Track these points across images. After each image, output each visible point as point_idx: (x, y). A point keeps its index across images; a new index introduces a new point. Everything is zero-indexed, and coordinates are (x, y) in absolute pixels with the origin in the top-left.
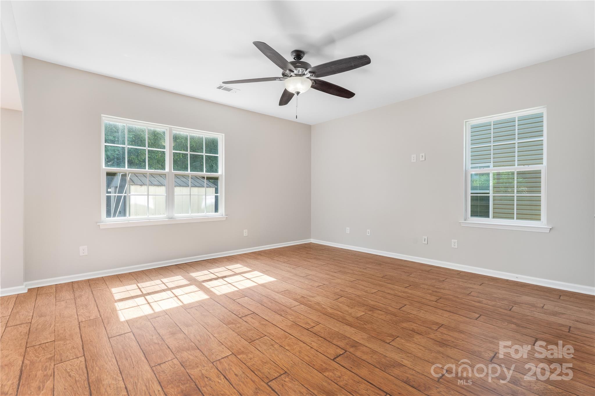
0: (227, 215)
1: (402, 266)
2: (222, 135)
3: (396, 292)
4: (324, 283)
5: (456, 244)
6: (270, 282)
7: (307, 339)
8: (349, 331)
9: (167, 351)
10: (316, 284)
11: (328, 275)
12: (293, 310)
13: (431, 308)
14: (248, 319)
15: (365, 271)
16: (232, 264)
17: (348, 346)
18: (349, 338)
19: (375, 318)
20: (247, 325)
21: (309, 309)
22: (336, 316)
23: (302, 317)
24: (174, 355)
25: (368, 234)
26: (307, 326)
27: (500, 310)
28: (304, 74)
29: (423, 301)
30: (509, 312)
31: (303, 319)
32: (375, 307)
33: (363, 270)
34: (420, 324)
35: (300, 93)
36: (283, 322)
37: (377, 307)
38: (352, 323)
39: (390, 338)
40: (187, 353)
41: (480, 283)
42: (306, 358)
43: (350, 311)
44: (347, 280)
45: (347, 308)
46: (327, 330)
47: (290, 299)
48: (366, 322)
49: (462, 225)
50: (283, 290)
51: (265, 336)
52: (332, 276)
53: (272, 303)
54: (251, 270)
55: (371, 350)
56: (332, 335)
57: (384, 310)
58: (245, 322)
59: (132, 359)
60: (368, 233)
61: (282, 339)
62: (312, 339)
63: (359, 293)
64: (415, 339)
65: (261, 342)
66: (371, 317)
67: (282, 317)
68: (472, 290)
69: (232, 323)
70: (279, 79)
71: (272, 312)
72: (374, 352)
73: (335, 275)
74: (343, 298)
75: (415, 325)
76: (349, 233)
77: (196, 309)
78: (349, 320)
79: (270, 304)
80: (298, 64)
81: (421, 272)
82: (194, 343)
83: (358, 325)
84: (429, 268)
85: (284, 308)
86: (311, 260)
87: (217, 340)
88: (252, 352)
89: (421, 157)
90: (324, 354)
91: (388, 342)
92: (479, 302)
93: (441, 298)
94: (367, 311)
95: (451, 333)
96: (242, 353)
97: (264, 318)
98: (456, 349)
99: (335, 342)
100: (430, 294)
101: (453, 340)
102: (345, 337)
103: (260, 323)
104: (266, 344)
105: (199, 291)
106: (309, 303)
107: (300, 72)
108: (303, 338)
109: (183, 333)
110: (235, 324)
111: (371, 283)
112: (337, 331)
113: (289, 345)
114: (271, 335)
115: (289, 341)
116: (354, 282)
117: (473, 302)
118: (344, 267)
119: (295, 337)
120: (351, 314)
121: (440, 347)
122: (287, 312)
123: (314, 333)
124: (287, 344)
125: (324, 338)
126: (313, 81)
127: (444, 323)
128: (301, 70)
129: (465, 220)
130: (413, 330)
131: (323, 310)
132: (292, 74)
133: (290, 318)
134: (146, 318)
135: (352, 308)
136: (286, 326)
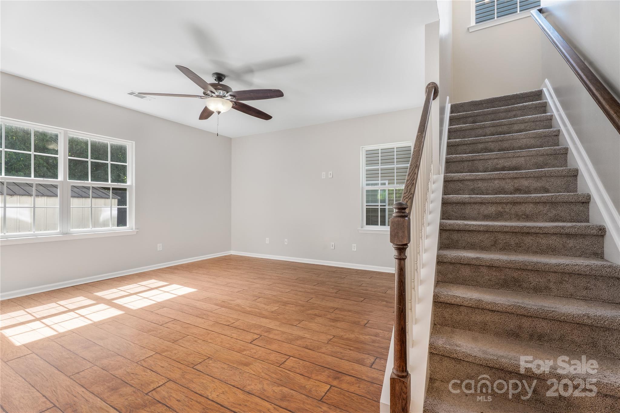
0: (138, 229)
1: (314, 269)
2: (132, 143)
3: (306, 290)
4: (244, 288)
5: (356, 248)
6: (191, 293)
7: (228, 333)
8: (265, 322)
9: (84, 362)
10: (237, 290)
11: (248, 281)
12: (214, 313)
13: (331, 298)
14: (170, 325)
15: (282, 276)
16: (145, 280)
17: (263, 332)
18: (265, 327)
19: (287, 310)
20: (169, 330)
21: (230, 310)
22: (253, 313)
23: (223, 317)
24: (92, 363)
25: (286, 244)
26: (227, 323)
27: (379, 293)
28: (225, 96)
29: (327, 294)
30: (384, 295)
31: (224, 319)
32: (288, 302)
33: (280, 275)
34: (321, 310)
35: (221, 112)
36: (205, 323)
37: (289, 302)
38: (267, 316)
39: (297, 322)
40: (107, 360)
41: (370, 277)
42: (228, 345)
43: (266, 307)
44: (265, 285)
45: (264, 306)
46: (246, 323)
47: (211, 305)
48: (279, 314)
49: (360, 232)
50: (204, 298)
51: (188, 335)
52: (251, 282)
53: (192, 309)
54: (168, 284)
55: (282, 332)
56: (250, 326)
57: (295, 304)
58: (167, 328)
59: (43, 375)
60: (285, 242)
61: (204, 336)
62: (232, 332)
63: (275, 293)
64: (316, 320)
65: (184, 341)
66: (283, 310)
67: (204, 319)
68: (363, 282)
69: (153, 331)
70: (200, 97)
71: (194, 317)
72: (284, 333)
73: (255, 281)
74: (261, 298)
75: (317, 311)
76: (268, 243)
77: (109, 325)
78: (265, 314)
79: (191, 311)
80: (219, 87)
81: (328, 273)
82: (112, 351)
83: (273, 316)
84: (335, 269)
85: (205, 312)
86: (231, 270)
87: (138, 346)
88: (176, 349)
89: (329, 174)
90: (243, 340)
91: (295, 325)
92: (366, 290)
93: (340, 290)
94: (280, 306)
95: (342, 313)
96: (167, 351)
97: (185, 323)
98: (343, 322)
99: (252, 331)
100: (332, 288)
101: (343, 317)
102: (261, 326)
103: (182, 326)
104: (189, 341)
105: (110, 309)
106: (230, 305)
107: (221, 94)
108: (224, 332)
109: (98, 345)
110: (155, 331)
111: (285, 285)
112: (255, 323)
113: (211, 339)
114: (194, 334)
115: (212, 336)
116: (271, 285)
117: (362, 291)
118: (263, 274)
119: (217, 333)
120: (267, 309)
121: (333, 322)
122: (208, 315)
123: (234, 327)
124: (210, 338)
125: (243, 330)
126: (233, 103)
127: (338, 307)
128: (222, 92)
129: (362, 228)
130: (316, 315)
131: (243, 309)
132: (213, 95)
133: (211, 319)
134: (49, 339)
135: (268, 305)
136: (209, 325)
